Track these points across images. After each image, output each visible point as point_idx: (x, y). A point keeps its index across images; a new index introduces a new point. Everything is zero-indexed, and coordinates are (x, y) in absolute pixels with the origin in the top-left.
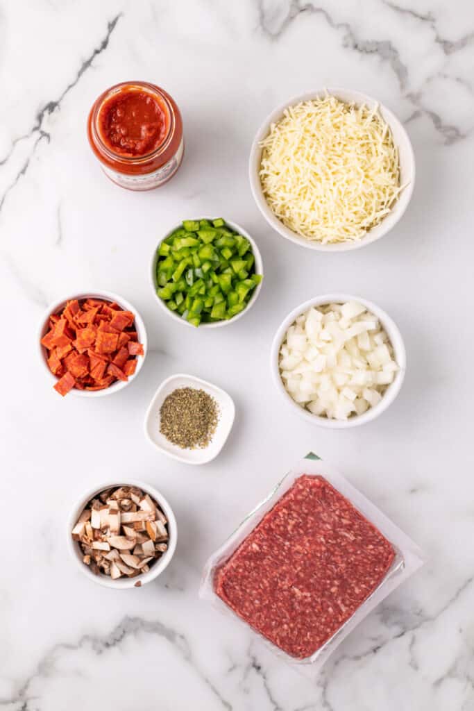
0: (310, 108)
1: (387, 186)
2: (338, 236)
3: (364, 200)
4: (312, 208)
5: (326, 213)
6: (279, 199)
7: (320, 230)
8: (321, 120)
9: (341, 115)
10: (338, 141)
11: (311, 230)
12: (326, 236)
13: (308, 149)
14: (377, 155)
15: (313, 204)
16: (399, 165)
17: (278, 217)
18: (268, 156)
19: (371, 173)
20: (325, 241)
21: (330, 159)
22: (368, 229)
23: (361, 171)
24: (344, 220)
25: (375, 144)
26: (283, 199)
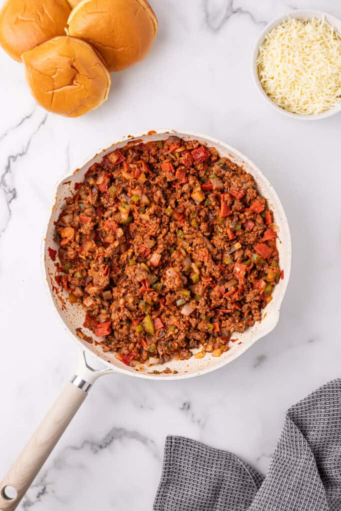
0: (281, 30)
2: (323, 107)
3: (333, 78)
5: (311, 94)
7: (311, 107)
8: (290, 35)
9: (301, 28)
11: (305, 108)
12: (315, 109)
15: (301, 92)
17: (280, 106)
18: (263, 69)
20: (316, 112)
24: (325, 95)
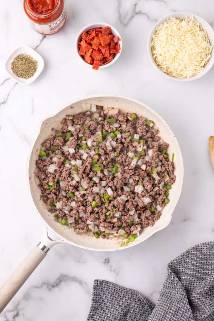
0: (166, 25)
1: (206, 47)
2: (193, 73)
3: (199, 55)
4: (179, 65)
5: (185, 65)
6: (164, 65)
7: (185, 73)
8: (172, 28)
10: (181, 35)
11: (181, 74)
12: (188, 74)
14: (198, 36)
15: (179, 63)
16: (208, 37)
17: (165, 73)
18: (154, 49)
19: (199, 43)
20: (188, 77)
21: (180, 43)
22: (204, 67)
24: (194, 66)
25: (196, 32)
26: (166, 65)
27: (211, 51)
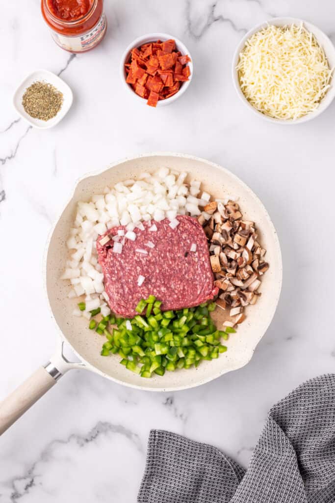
0: (260, 37)
1: (323, 71)
2: (302, 112)
3: (312, 84)
4: (281, 99)
5: (290, 99)
6: (258, 99)
7: (290, 112)
8: (269, 42)
9: (281, 35)
10: (284, 52)
11: (284, 113)
12: (294, 114)
13: (267, 62)
14: (311, 54)
15: (281, 96)
16: (325, 56)
17: (260, 111)
18: (243, 75)
19: (311, 66)
20: (295, 118)
21: (283, 65)
22: (319, 102)
23: (305, 66)
24: (303, 100)
25: (307, 48)
26: (260, 99)
27: (331, 78)
